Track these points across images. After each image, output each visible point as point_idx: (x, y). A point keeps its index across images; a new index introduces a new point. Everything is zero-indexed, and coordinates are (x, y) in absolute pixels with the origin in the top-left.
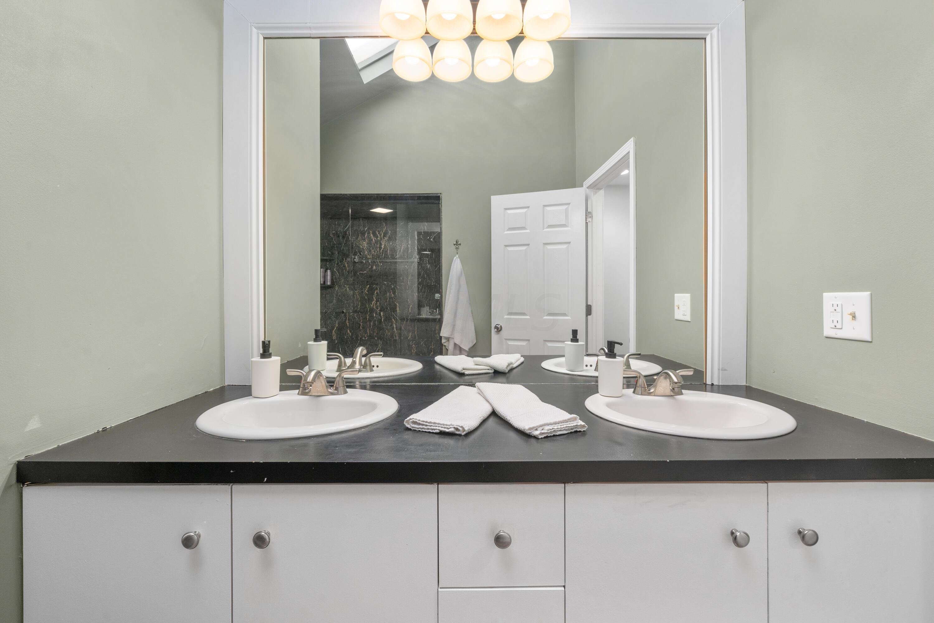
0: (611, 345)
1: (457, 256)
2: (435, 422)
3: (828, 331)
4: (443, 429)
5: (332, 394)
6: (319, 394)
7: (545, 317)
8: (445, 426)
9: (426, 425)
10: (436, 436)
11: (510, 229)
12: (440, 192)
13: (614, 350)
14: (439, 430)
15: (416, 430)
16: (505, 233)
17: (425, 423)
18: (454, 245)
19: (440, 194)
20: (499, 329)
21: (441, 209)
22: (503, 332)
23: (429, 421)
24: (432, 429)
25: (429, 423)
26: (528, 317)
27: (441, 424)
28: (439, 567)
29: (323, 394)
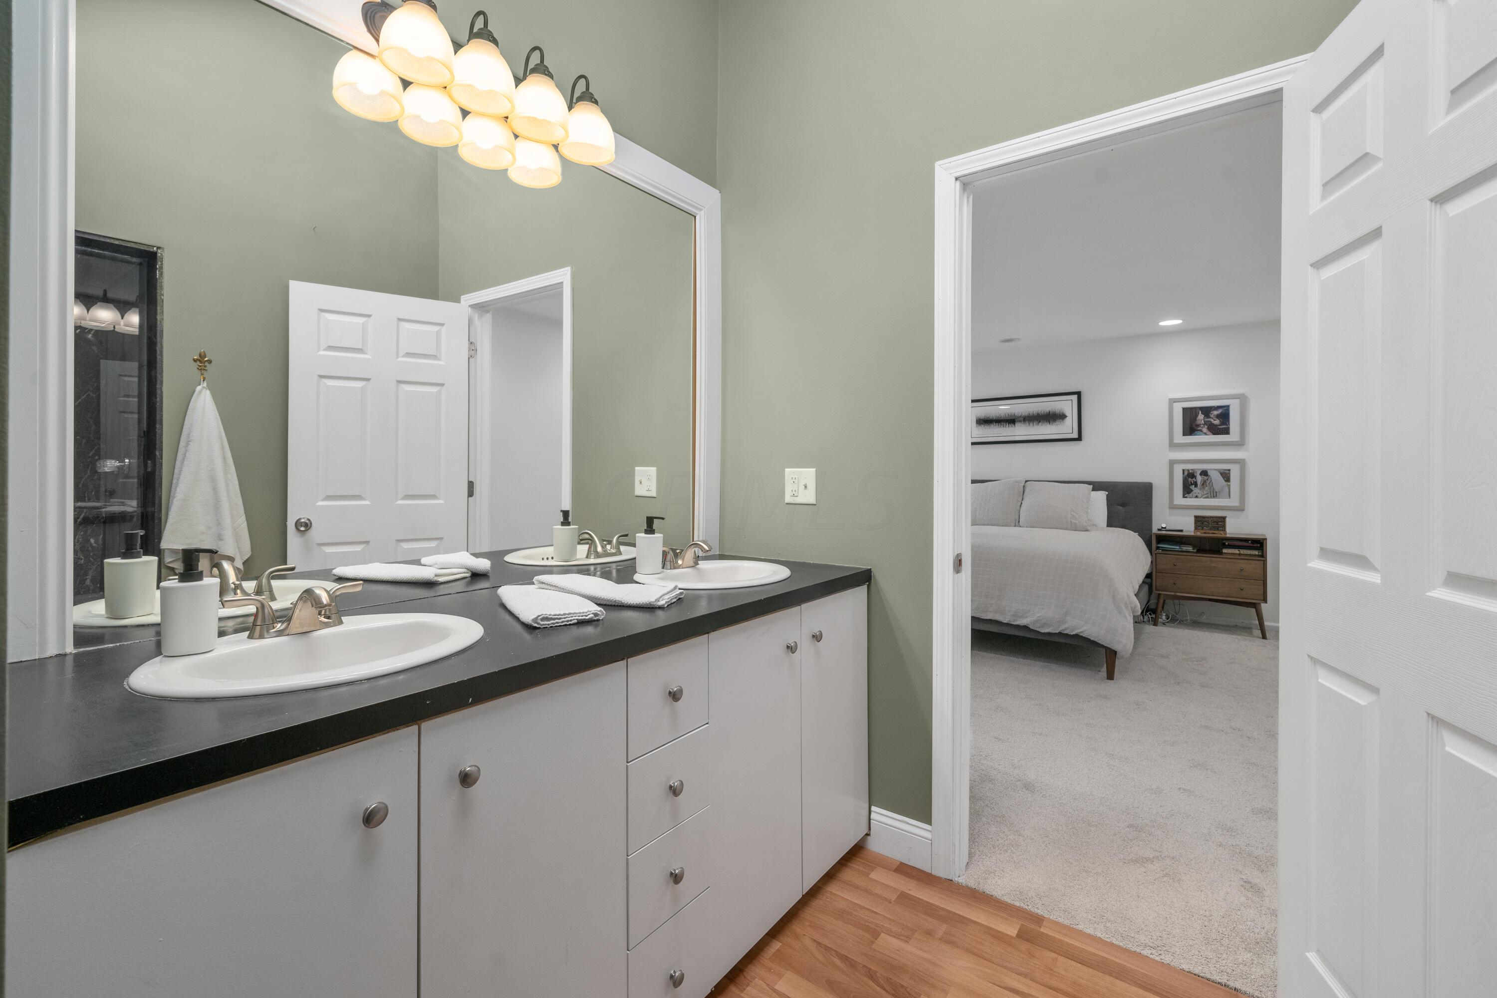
0: (650, 521)
1: (205, 384)
2: (564, 612)
3: (788, 499)
4: (580, 618)
5: (327, 625)
6: (305, 630)
7: (400, 502)
8: (581, 614)
9: (560, 619)
10: (574, 627)
11: (330, 348)
12: (159, 245)
13: (653, 526)
14: (577, 619)
15: (547, 627)
16: (319, 353)
17: (556, 617)
18: (195, 361)
19: (158, 248)
20: (304, 526)
21: (159, 281)
22: (315, 533)
23: (562, 613)
24: (568, 621)
25: (562, 615)
26: (367, 503)
27: (577, 614)
28: (629, 741)
29: (313, 628)
